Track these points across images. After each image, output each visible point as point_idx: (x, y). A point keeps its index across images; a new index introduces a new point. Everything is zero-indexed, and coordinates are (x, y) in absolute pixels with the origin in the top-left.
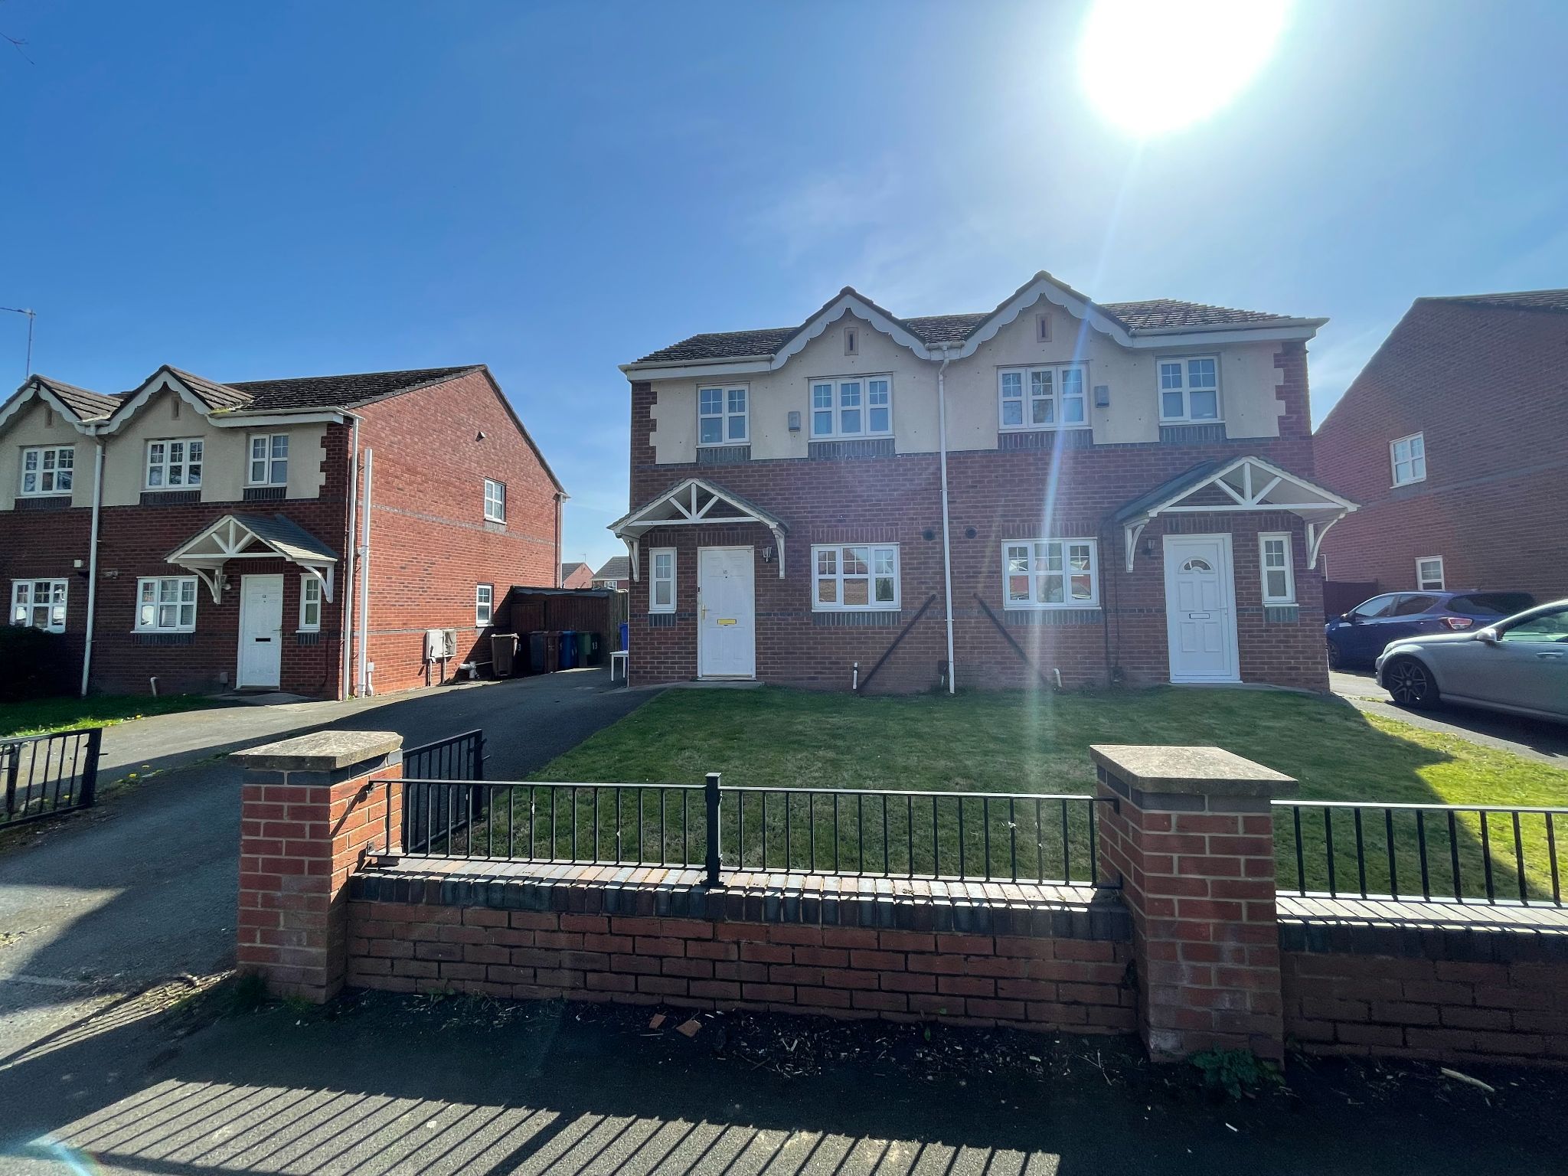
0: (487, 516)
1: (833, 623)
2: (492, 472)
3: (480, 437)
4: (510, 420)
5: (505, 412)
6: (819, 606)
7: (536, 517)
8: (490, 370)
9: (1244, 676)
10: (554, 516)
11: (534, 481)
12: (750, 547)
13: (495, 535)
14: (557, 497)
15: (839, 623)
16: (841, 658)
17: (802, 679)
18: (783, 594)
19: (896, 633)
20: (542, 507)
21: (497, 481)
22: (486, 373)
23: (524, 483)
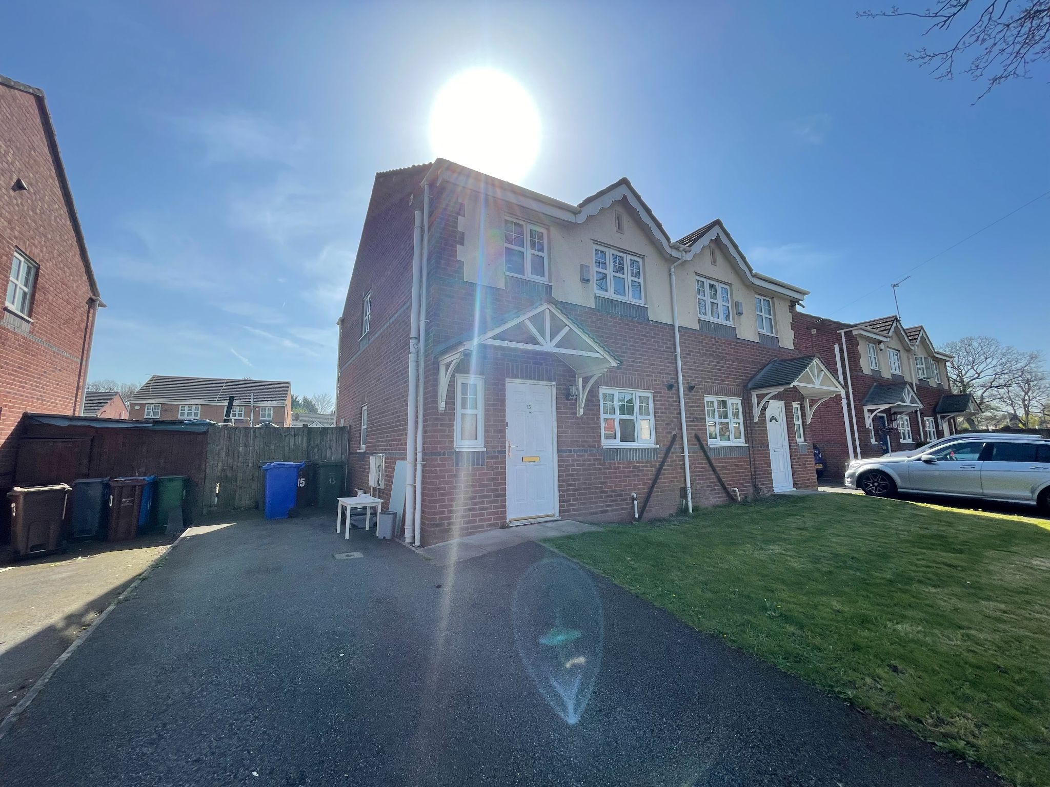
0: (8, 304)
1: (617, 459)
2: (25, 243)
3: (19, 186)
4: (57, 183)
5: (53, 168)
6: (606, 444)
7: (66, 322)
8: (47, 103)
9: (795, 485)
10: (83, 326)
11: (71, 274)
12: (551, 383)
13: (15, 334)
14: (92, 302)
15: (620, 460)
16: (623, 491)
17: (596, 513)
18: (580, 431)
19: (655, 466)
20: (74, 310)
21: (29, 258)
22: (40, 101)
23: (60, 272)
